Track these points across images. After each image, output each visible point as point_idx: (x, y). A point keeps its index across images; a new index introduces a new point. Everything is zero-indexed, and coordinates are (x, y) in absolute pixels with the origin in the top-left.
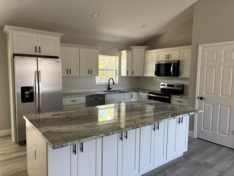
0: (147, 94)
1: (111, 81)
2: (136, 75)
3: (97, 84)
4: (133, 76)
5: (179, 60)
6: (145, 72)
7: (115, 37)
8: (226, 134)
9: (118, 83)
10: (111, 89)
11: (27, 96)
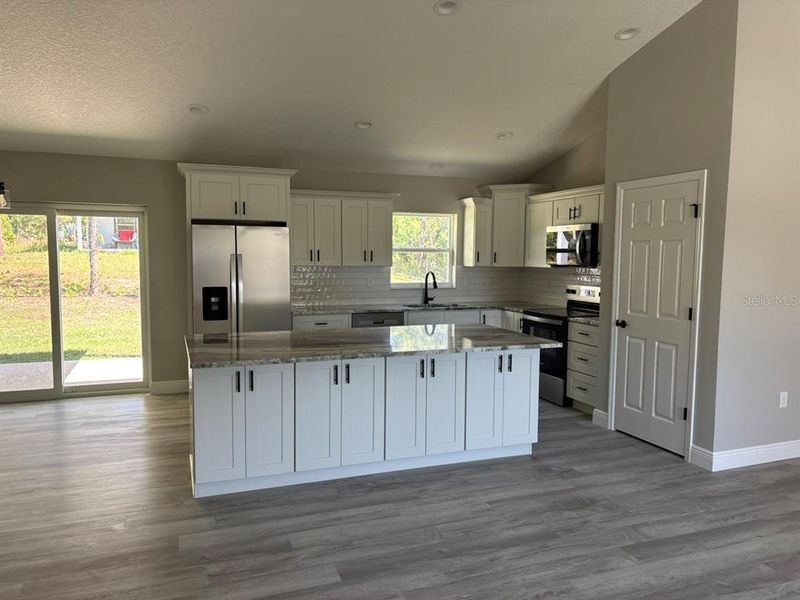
0: (520, 316)
1: (430, 280)
2: (502, 263)
3: (392, 287)
4: (495, 265)
5: (595, 221)
6: (527, 255)
7: (441, 165)
8: (667, 417)
9: (454, 286)
10: (432, 299)
11: (215, 308)
